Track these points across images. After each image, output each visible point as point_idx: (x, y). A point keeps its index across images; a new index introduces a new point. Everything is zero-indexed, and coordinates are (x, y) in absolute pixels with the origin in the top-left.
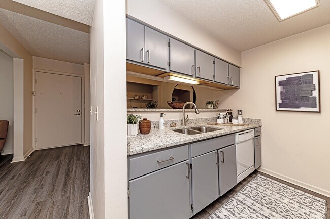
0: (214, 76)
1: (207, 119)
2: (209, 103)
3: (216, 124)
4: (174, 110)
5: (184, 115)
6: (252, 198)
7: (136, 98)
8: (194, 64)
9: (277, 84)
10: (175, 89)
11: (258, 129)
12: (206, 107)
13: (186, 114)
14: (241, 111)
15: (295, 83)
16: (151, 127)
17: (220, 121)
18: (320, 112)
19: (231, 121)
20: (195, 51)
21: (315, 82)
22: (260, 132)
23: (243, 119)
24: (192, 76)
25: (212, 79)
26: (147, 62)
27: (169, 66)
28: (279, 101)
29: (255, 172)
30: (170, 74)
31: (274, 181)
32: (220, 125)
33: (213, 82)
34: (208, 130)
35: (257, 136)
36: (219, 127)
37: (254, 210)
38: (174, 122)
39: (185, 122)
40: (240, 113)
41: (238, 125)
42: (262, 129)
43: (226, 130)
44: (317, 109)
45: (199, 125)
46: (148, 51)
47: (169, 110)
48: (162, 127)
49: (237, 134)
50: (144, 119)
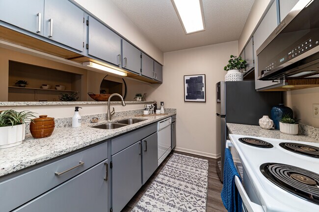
0: (141, 70)
1: (135, 111)
2: (138, 95)
3: (143, 115)
4: (96, 102)
5: (109, 108)
6: (168, 175)
7: (46, 88)
8: (120, 53)
9: (185, 82)
10: (104, 80)
11: (174, 117)
12: (135, 99)
13: (111, 107)
14: (163, 102)
15: (194, 82)
16: (54, 126)
17: (146, 112)
18: (205, 102)
19: (155, 112)
20: (122, 40)
21: (204, 82)
22: (175, 118)
23: (164, 109)
24: (118, 66)
25: (139, 72)
26: (49, 35)
27: (87, 49)
28: (186, 94)
29: (172, 152)
30: (91, 60)
31: (183, 156)
32: (146, 116)
33: (140, 75)
34: (135, 121)
35: (174, 123)
36: (145, 118)
37: (169, 186)
38: (96, 117)
39: (110, 116)
40: (162, 104)
41: (161, 114)
42: (177, 117)
43: (149, 120)
44: (204, 100)
45: (126, 118)
46: (50, 20)
47: (89, 103)
48: (77, 124)
49: (159, 122)
50: (41, 117)
